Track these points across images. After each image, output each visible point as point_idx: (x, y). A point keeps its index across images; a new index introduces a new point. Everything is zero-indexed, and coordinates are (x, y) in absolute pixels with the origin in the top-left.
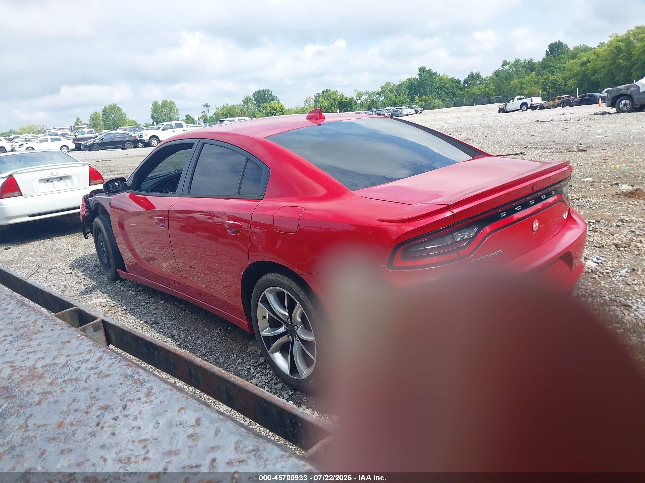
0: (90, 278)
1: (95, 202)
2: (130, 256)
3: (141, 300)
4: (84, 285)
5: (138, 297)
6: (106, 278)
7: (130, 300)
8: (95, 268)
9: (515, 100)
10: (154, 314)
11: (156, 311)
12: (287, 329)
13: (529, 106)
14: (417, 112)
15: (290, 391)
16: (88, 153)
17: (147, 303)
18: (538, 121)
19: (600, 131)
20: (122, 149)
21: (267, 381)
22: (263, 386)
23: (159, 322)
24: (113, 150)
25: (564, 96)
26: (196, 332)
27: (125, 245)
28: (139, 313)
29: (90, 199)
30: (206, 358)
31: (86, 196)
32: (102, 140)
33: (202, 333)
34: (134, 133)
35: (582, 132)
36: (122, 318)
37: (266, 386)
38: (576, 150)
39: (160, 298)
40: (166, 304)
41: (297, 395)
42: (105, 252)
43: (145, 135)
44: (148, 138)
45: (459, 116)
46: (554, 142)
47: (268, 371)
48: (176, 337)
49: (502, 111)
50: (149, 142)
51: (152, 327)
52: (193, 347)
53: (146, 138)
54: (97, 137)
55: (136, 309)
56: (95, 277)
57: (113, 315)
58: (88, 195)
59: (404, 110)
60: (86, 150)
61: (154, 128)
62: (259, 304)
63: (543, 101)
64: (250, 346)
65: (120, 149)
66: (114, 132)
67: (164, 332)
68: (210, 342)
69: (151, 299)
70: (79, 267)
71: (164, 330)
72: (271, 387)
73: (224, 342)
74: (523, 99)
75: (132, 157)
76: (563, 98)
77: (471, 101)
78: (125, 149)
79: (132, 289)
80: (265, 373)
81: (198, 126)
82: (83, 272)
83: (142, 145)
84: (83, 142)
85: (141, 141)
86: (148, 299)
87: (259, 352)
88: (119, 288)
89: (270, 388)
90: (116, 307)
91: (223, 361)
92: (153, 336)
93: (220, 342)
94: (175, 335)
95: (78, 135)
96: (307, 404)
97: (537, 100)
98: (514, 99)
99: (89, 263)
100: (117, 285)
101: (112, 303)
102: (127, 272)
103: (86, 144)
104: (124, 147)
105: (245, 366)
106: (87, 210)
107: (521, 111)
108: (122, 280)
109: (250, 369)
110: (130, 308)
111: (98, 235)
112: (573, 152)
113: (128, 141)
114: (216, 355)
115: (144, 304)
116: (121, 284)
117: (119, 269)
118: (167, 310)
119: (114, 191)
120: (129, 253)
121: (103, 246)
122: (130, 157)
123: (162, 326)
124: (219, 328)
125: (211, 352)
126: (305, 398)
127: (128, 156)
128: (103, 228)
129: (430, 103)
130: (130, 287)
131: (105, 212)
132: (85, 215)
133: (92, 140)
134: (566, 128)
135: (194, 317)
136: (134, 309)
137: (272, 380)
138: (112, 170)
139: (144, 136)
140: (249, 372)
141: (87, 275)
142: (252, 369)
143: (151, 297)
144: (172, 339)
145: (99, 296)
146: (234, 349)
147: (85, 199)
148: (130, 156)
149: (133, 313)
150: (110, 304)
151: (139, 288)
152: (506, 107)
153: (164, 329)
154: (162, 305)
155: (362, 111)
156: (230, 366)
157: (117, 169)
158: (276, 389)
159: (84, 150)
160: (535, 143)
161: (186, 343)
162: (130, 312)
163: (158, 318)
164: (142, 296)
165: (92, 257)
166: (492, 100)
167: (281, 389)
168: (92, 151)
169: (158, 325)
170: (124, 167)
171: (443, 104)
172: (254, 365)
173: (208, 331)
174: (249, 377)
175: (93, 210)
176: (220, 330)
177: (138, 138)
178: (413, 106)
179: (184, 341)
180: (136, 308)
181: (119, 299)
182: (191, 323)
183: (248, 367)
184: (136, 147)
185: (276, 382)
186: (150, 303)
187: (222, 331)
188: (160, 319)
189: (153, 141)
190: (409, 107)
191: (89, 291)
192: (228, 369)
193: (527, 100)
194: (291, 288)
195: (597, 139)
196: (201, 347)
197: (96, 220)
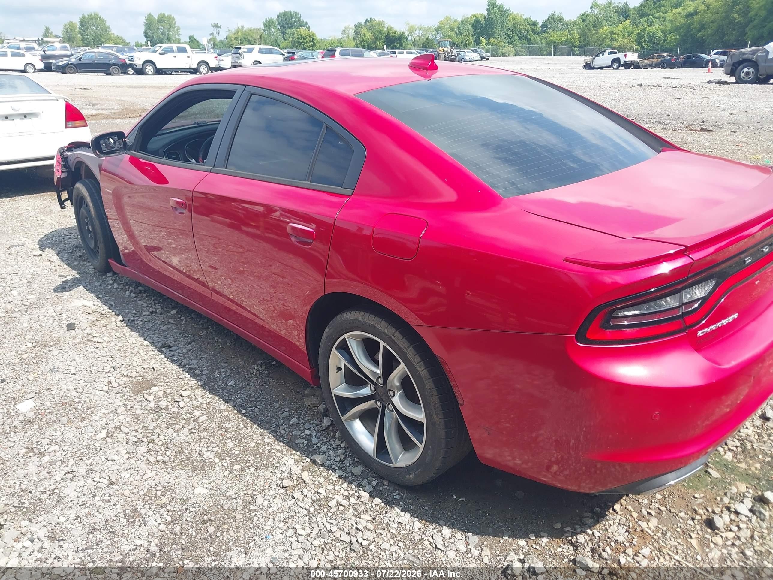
0: (68, 265)
1: (77, 160)
2: (125, 239)
3: (144, 307)
4: (60, 276)
5: (139, 302)
6: (92, 267)
7: (128, 304)
8: (75, 249)
9: (606, 54)
10: (164, 331)
11: (165, 327)
12: (375, 391)
13: (622, 63)
14: (482, 58)
15: (373, 479)
16: (60, 75)
17: (152, 313)
18: (641, 85)
19: (723, 106)
20: (107, 74)
21: (338, 459)
22: (333, 467)
23: (171, 345)
24: (93, 74)
25: (665, 54)
26: (226, 365)
27: (118, 222)
28: (142, 328)
29: (69, 153)
30: (244, 412)
31: (63, 148)
32: (80, 59)
33: (234, 367)
34: (123, 54)
35: (699, 105)
36: (117, 334)
37: (337, 467)
38: (699, 129)
39: (170, 306)
40: (179, 316)
41: (385, 487)
42: (90, 232)
43: (138, 58)
44: (141, 63)
45: (535, 67)
46: (669, 115)
47: (338, 442)
48: (198, 372)
49: (588, 66)
50: (142, 69)
51: (162, 352)
52: (223, 390)
53: (138, 62)
54: (72, 55)
55: (137, 320)
56: (76, 263)
57: (104, 329)
58: (65, 147)
59: (467, 54)
60: (58, 72)
61: (149, 50)
62: (334, 350)
63: (639, 58)
64: (308, 396)
65: (104, 74)
66: (95, 50)
67: (180, 362)
68: (249, 384)
69: (158, 306)
70: (52, 246)
71: (179, 358)
72: (344, 468)
73: (268, 385)
74: (616, 53)
75: (120, 87)
76: (664, 57)
77: (549, 50)
78: (110, 74)
79: (129, 288)
80: (334, 446)
81: (207, 52)
82: (58, 254)
83: (133, 71)
84: (54, 61)
85: (131, 66)
86: (154, 306)
87: (322, 407)
88: (111, 285)
89: (343, 471)
90: (108, 316)
91: (269, 418)
92: (163, 367)
93: (263, 385)
94: (196, 369)
95: (48, 50)
96: (401, 503)
97: (633, 57)
98: (604, 52)
99: (66, 242)
100: (107, 279)
101: (102, 309)
102: (124, 265)
103: (58, 64)
104: (109, 72)
105: (302, 428)
106: (65, 169)
107: (612, 68)
108: (114, 273)
109: (311, 435)
110: (128, 319)
111: (81, 207)
112: (696, 131)
113: (114, 64)
114: (258, 407)
115: (147, 313)
116: (113, 279)
117: (111, 258)
118: (181, 325)
119: (107, 150)
120: (124, 235)
121: (87, 223)
122: (117, 87)
123: (175, 351)
124: (259, 362)
125: (251, 401)
126: (397, 492)
127: (114, 84)
128: (88, 199)
129: (499, 48)
130: (127, 284)
131: (90, 174)
132: (62, 177)
133: (66, 59)
134: (679, 97)
135: (222, 339)
136: (133, 320)
137: (345, 459)
138: (94, 102)
139: (135, 59)
140: (310, 440)
141: (64, 259)
142: (314, 437)
143: (156, 302)
144: (192, 375)
145: (82, 295)
146: (284, 399)
147: (62, 152)
148: (117, 85)
149: (133, 326)
150: (99, 310)
151: (140, 288)
152: (594, 61)
153: (179, 356)
154: (173, 316)
155: (414, 49)
156: (281, 427)
157: (101, 102)
158: (353, 474)
159: (55, 71)
160: (644, 114)
161: (213, 384)
162: (129, 324)
163: (168, 337)
164: (144, 301)
165: (70, 232)
166: (575, 51)
167: (360, 474)
168: (66, 73)
169: (171, 349)
170: (111, 100)
171: (515, 50)
172: (316, 429)
173: (243, 365)
174: (311, 450)
175: (73, 170)
176: (261, 365)
177: (128, 62)
178: (479, 50)
179: (209, 379)
180: (136, 318)
181: (112, 303)
182: (217, 350)
183: (308, 432)
184: (126, 73)
185: (351, 462)
186: (156, 312)
187: (264, 367)
188: (172, 339)
189: (147, 67)
190: (473, 51)
191: (67, 287)
192: (278, 433)
193: (621, 56)
194: (393, 341)
195: (721, 116)
196: (236, 392)
197: (78, 185)
